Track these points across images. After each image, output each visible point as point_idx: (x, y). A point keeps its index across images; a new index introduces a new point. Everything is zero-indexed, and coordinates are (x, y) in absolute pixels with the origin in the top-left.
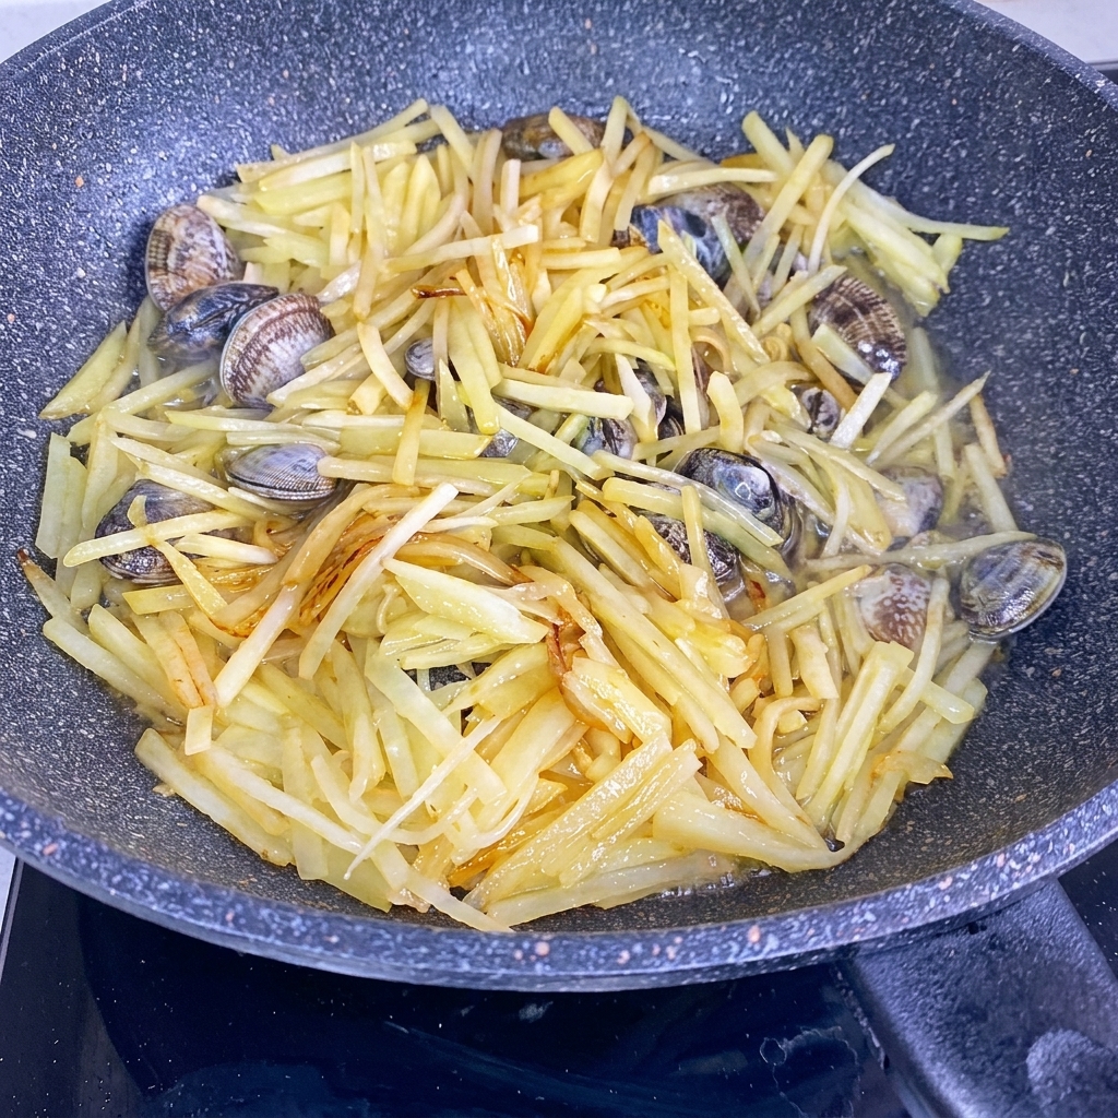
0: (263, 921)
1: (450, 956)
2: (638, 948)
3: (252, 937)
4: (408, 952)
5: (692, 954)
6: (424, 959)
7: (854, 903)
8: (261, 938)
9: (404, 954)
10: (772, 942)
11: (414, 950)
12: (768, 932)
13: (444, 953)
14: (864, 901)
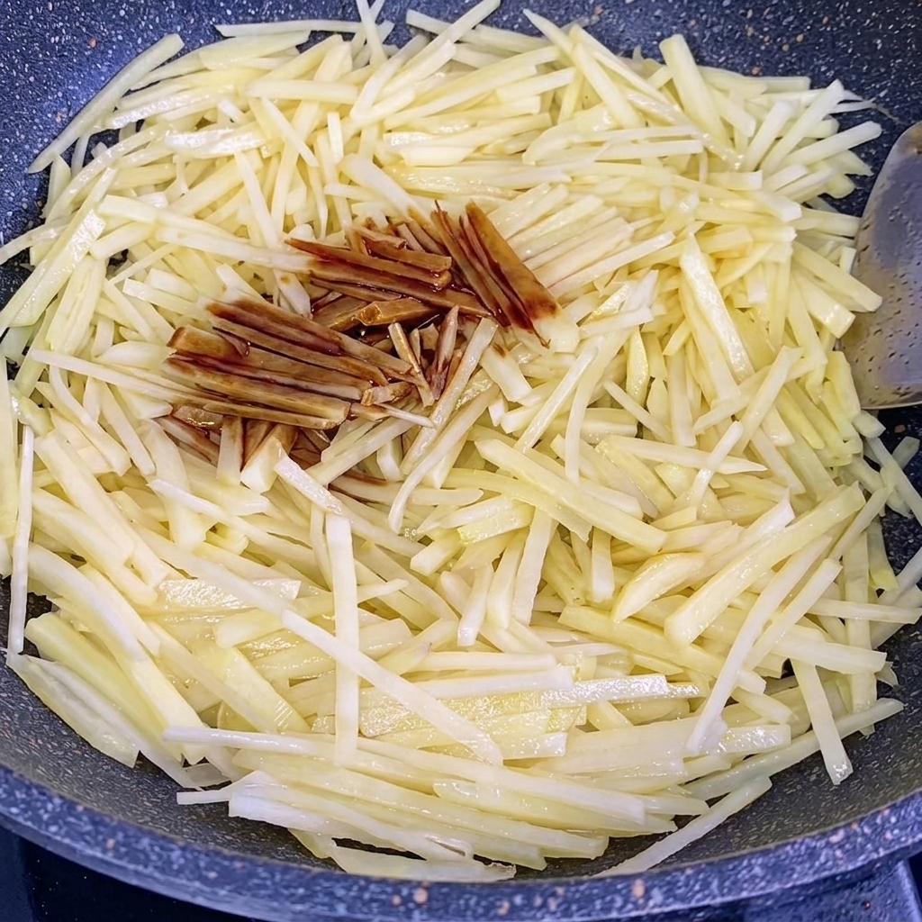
0: (143, 851)
1: (326, 900)
2: (518, 900)
3: (132, 867)
4: (286, 892)
5: (574, 907)
6: (302, 900)
7: (742, 857)
8: (140, 868)
9: (282, 895)
10: (657, 896)
11: (292, 890)
12: (653, 887)
13: (320, 895)
14: (752, 854)
